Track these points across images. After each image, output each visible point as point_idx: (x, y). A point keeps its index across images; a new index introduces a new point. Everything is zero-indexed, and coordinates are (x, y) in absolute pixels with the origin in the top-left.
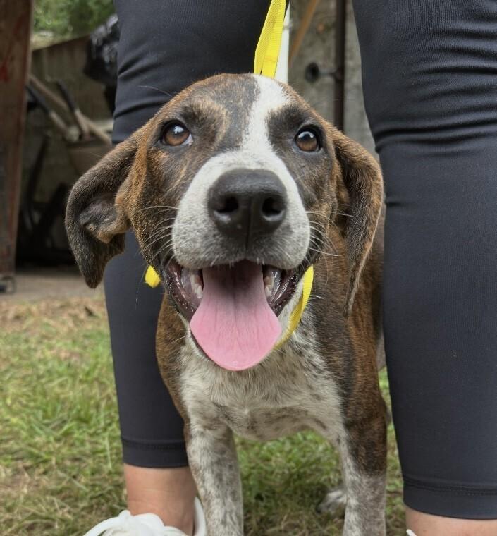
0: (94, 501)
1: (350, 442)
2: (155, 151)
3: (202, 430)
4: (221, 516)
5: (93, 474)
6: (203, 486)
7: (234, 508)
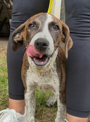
0: (3, 102)
1: (60, 96)
2: (28, 29)
3: (29, 91)
4: (30, 111)
5: (4, 95)
6: (27, 104)
7: (33, 110)
